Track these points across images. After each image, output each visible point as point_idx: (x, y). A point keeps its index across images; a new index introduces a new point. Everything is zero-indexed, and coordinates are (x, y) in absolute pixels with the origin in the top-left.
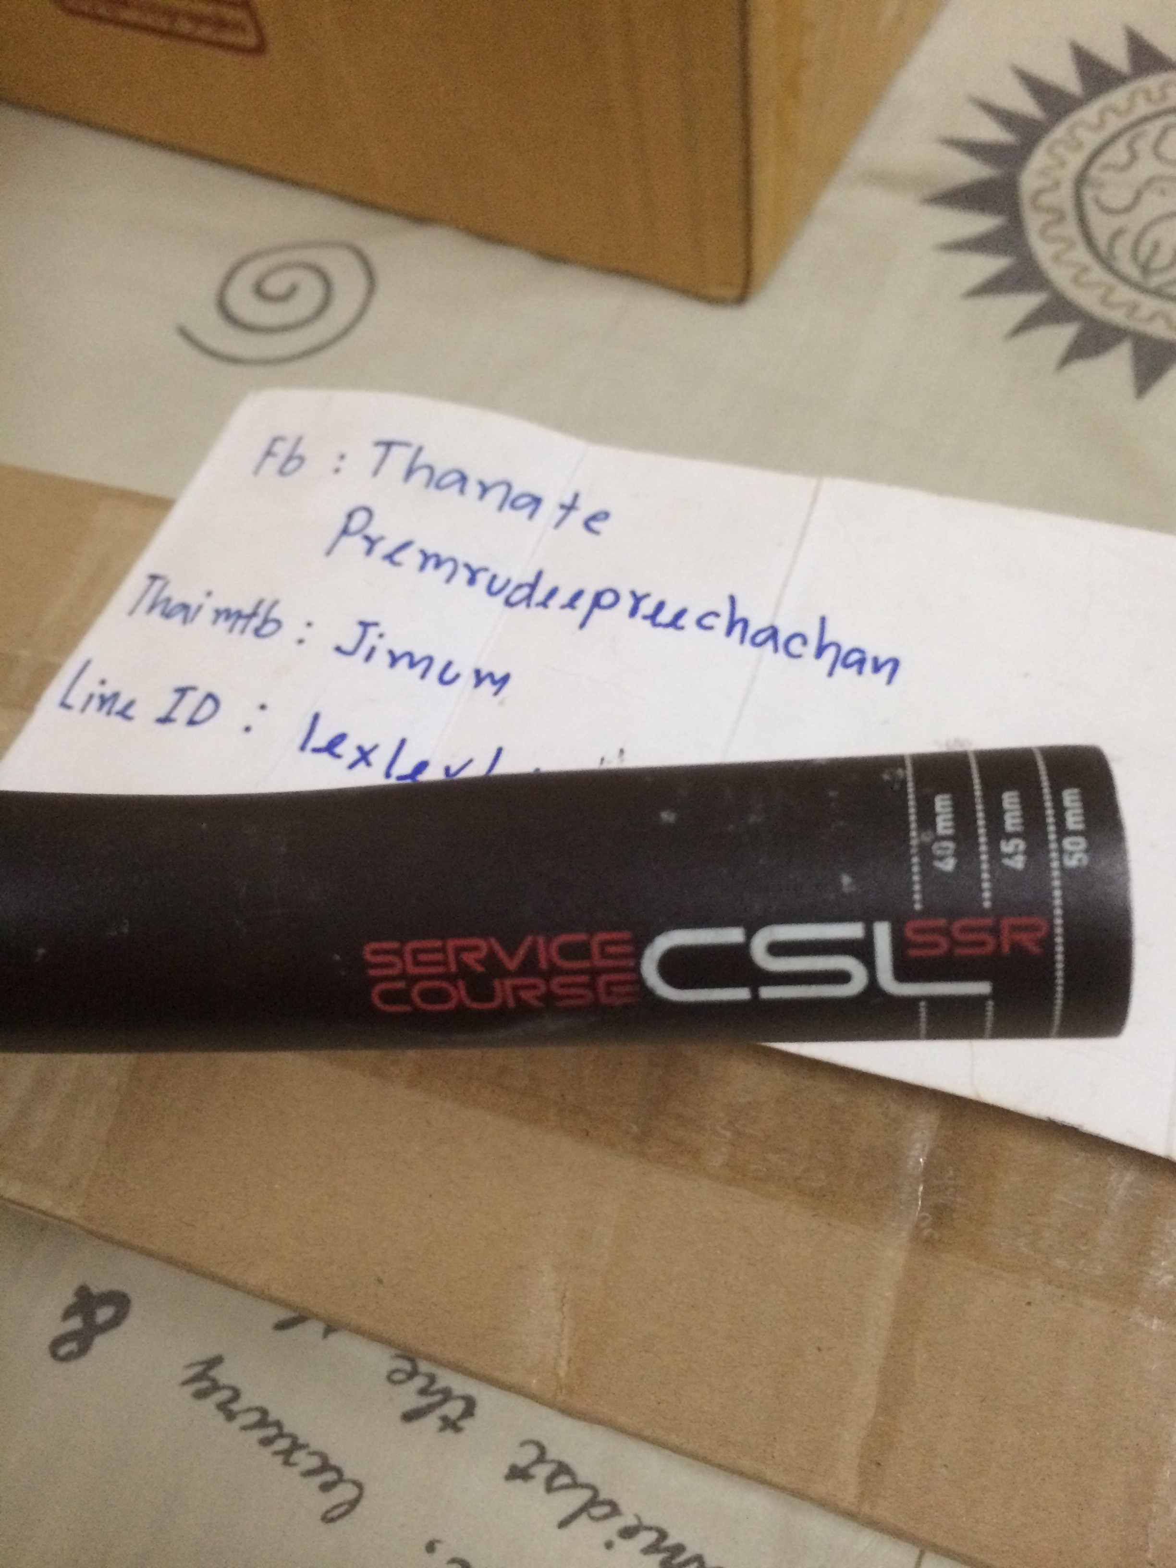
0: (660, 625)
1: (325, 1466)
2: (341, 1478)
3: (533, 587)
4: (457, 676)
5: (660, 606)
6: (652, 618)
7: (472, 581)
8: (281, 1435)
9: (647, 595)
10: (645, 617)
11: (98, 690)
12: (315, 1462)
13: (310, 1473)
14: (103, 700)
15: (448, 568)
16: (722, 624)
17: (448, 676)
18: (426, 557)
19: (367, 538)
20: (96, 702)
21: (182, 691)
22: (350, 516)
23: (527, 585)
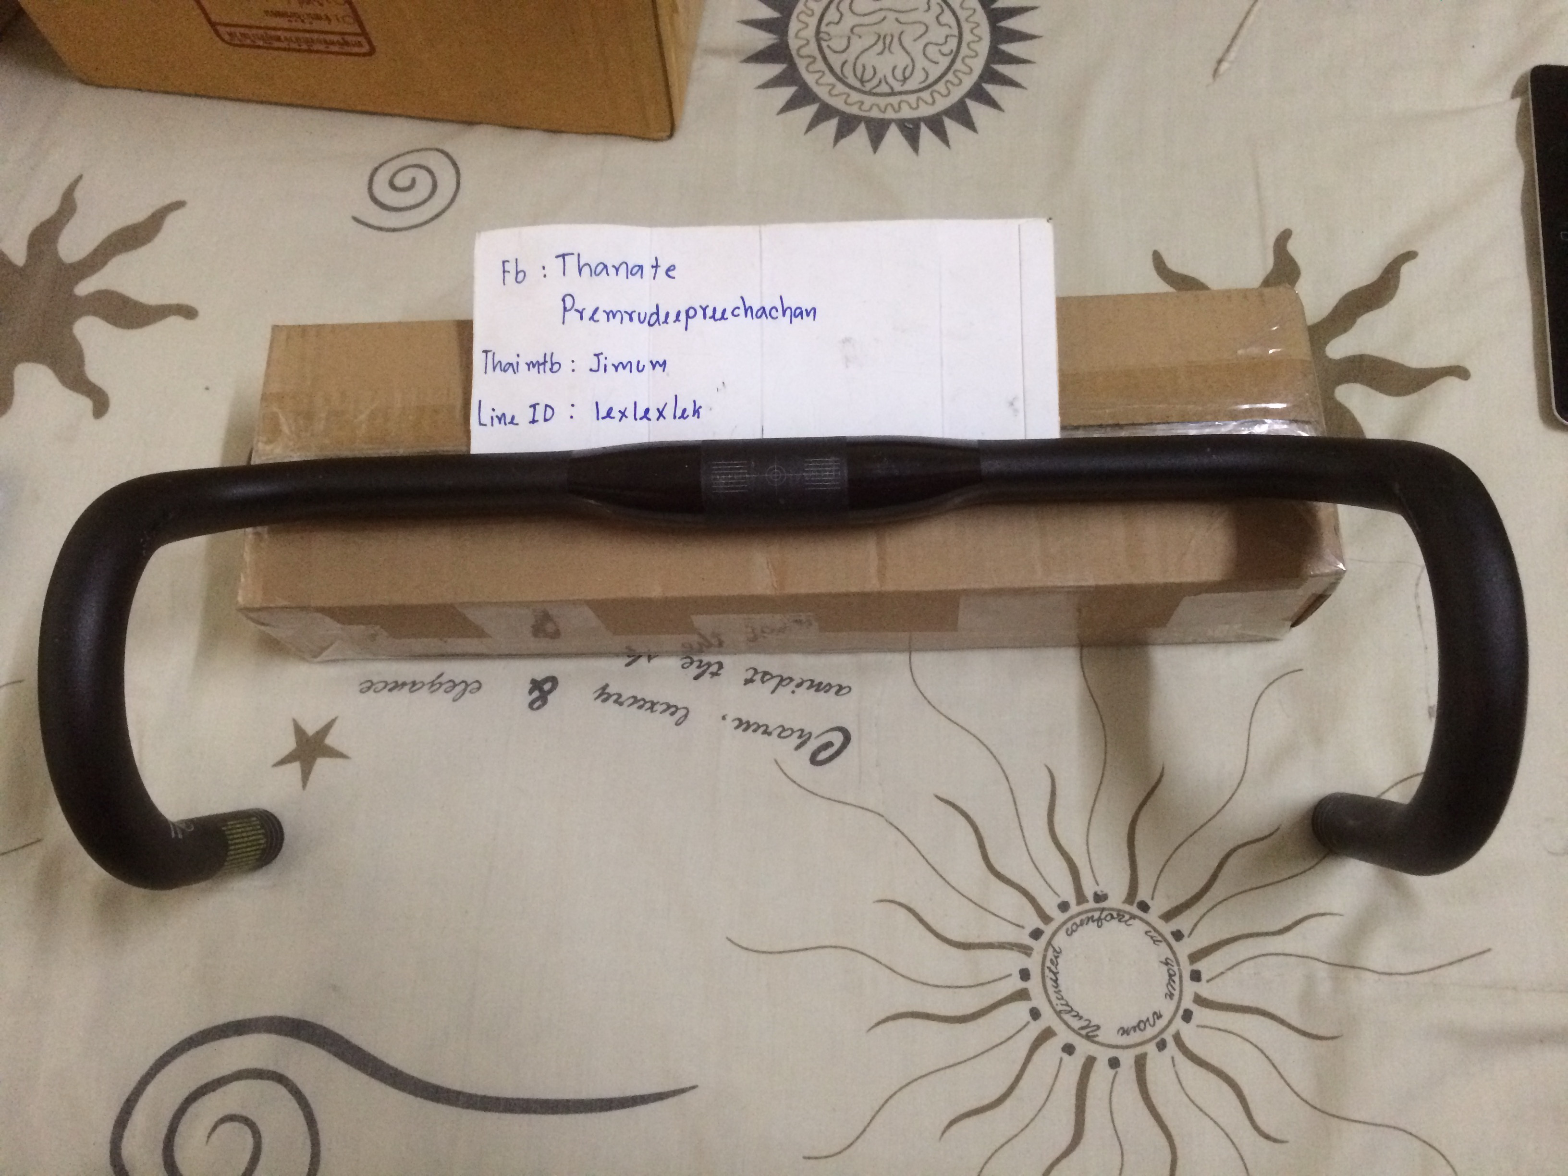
0: (717, 320)
1: (669, 706)
2: (677, 709)
3: (657, 314)
4: (644, 366)
5: (715, 310)
6: (713, 317)
7: (631, 319)
8: (646, 702)
9: (707, 306)
10: (710, 318)
11: (494, 414)
12: (665, 707)
13: (665, 711)
14: (500, 420)
15: (618, 316)
16: (742, 312)
17: (641, 368)
18: (608, 314)
19: (577, 311)
20: (496, 420)
21: (534, 406)
22: (563, 300)
23: (654, 313)
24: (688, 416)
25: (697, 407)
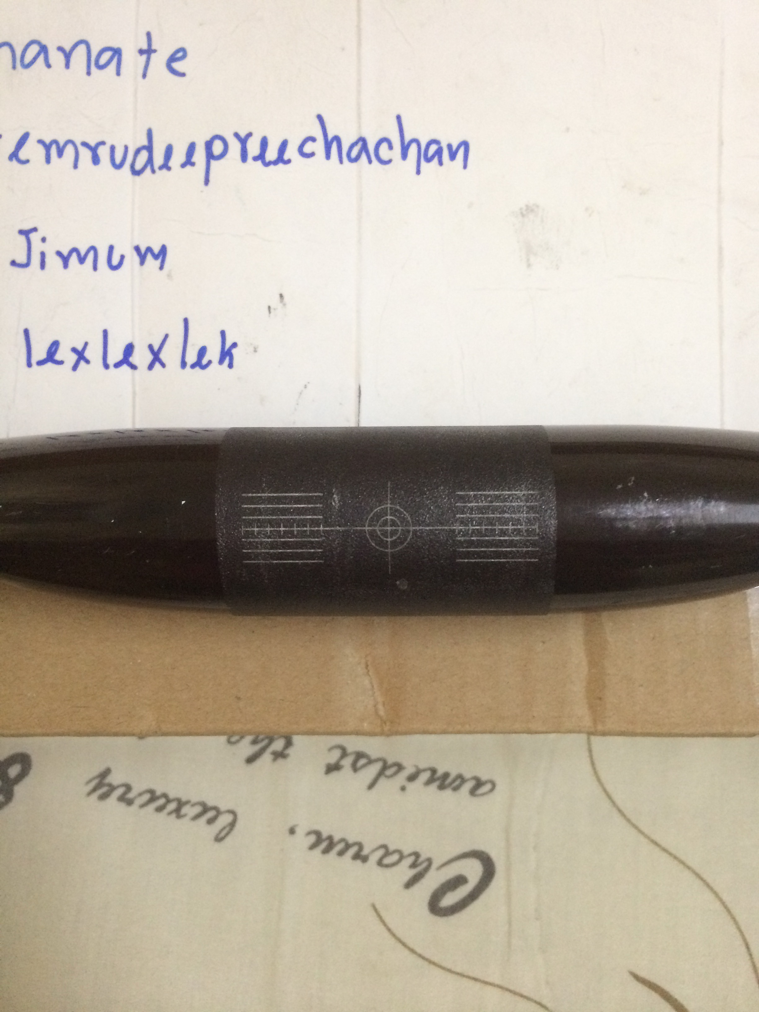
0: (270, 163)
1: (206, 809)
2: (219, 812)
3: (149, 148)
4: (122, 257)
5: (264, 143)
6: (261, 157)
7: (96, 160)
8: (169, 801)
9: (250, 135)
10: (255, 159)
12: (198, 809)
13: (197, 817)
15: (69, 151)
16: (318, 147)
17: (115, 262)
18: (48, 148)
23: (144, 148)
24: (210, 362)
25: (228, 345)
